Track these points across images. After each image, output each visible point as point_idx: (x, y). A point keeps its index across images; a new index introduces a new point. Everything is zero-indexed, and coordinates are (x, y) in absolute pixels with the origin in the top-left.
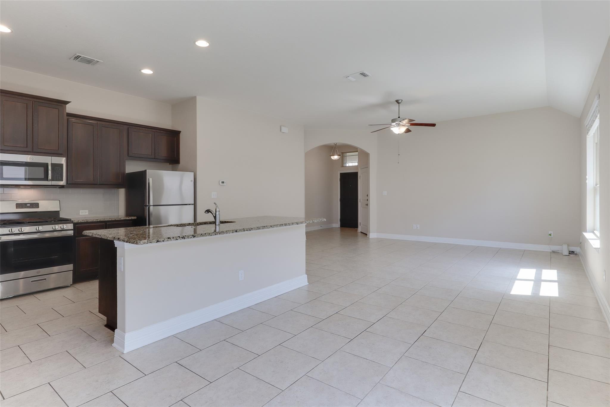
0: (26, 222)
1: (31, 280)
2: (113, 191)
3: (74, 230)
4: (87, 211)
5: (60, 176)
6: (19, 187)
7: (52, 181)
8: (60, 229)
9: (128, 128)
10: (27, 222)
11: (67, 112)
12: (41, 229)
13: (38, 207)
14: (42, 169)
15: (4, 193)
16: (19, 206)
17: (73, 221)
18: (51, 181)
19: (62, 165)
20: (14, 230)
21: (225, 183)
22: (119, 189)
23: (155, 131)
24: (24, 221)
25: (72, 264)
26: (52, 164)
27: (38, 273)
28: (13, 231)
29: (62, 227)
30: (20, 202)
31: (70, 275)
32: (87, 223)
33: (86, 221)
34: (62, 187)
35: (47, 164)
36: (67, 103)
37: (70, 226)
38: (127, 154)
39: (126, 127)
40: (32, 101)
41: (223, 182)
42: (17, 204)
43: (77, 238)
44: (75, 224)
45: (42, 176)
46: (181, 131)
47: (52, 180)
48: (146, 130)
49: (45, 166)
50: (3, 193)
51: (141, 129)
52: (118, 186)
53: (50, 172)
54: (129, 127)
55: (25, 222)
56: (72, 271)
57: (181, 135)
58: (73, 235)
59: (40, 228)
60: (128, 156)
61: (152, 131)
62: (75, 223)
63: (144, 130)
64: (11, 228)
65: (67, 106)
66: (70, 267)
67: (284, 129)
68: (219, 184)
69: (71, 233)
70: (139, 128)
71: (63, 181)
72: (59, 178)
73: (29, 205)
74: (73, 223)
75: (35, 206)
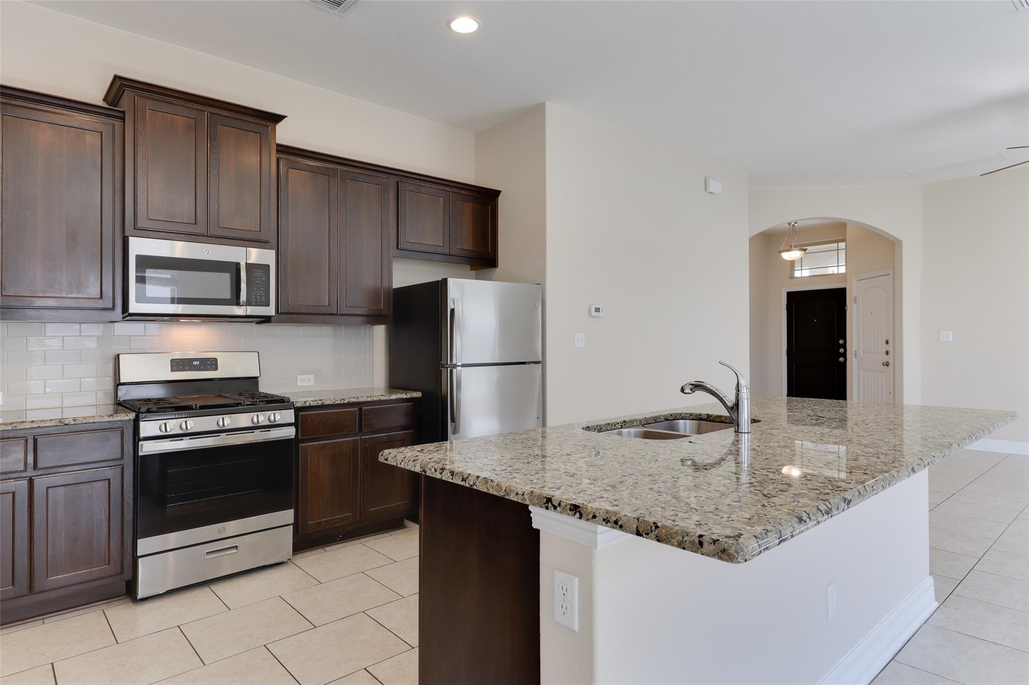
0: (196, 405)
1: (206, 552)
2: (364, 330)
3: (295, 424)
4: (312, 377)
5: (263, 294)
6: (178, 321)
7: (249, 305)
8: (267, 423)
9: (398, 182)
10: (198, 406)
11: (279, 141)
12: (229, 422)
13: (216, 369)
14: (225, 278)
15: (147, 334)
16: (178, 365)
17: (293, 402)
18: (246, 306)
19: (268, 266)
20: (170, 426)
21: (601, 310)
22: (374, 326)
23: (449, 191)
24: (191, 403)
25: (293, 510)
26: (248, 265)
27: (219, 532)
28: (168, 430)
29: (272, 418)
30: (178, 355)
31: (287, 535)
32: (323, 407)
33: (320, 403)
34: (266, 320)
35: (237, 265)
36: (278, 118)
37: (288, 416)
38: (396, 244)
39: (393, 180)
40: (206, 113)
41: (597, 310)
42: (172, 361)
43: (301, 445)
44: (298, 410)
45: (227, 295)
46: (501, 191)
47: (249, 303)
48: (432, 188)
49: (234, 268)
50: (143, 334)
51: (422, 184)
52: (374, 319)
53: (243, 286)
54: (399, 180)
55: (194, 407)
56: (292, 527)
57: (501, 199)
58: (293, 437)
59: (227, 421)
60: (398, 248)
61: (445, 190)
62: (297, 407)
63: (428, 187)
64: (165, 421)
65: (280, 127)
66: (288, 516)
67: (715, 186)
68: (590, 314)
69: (290, 432)
70: (418, 183)
71: (269, 306)
72: (261, 299)
73: (195, 363)
74: (294, 407)
75: (209, 365)
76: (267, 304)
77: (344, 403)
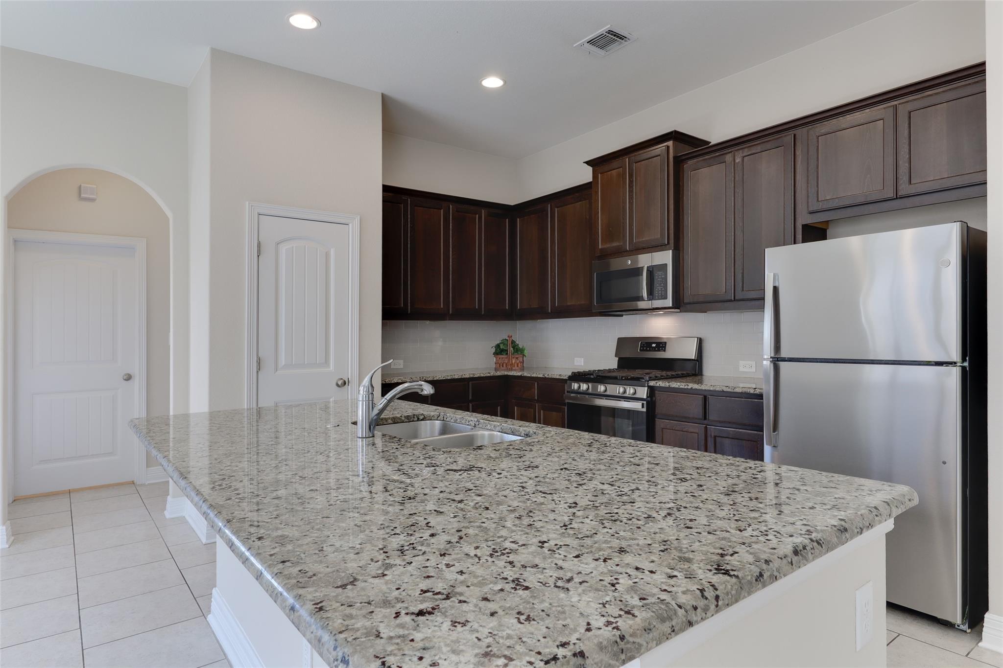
5: (663, 289)
7: (653, 300)
8: (628, 395)
9: (808, 132)
13: (665, 350)
16: (643, 346)
18: (650, 300)
20: (577, 386)
23: (895, 105)
26: (650, 267)
28: (576, 389)
38: (806, 208)
39: (802, 132)
40: (627, 159)
42: (641, 343)
43: (656, 419)
44: (653, 389)
47: (653, 298)
48: (863, 114)
51: (845, 117)
54: (809, 128)
60: (808, 211)
61: (888, 106)
62: (650, 386)
63: (854, 116)
70: (839, 119)
71: (666, 299)
72: (661, 294)
73: (654, 345)
74: (648, 385)
75: (661, 347)
76: (666, 298)
77: (687, 388)
